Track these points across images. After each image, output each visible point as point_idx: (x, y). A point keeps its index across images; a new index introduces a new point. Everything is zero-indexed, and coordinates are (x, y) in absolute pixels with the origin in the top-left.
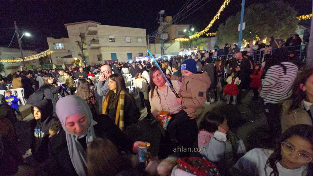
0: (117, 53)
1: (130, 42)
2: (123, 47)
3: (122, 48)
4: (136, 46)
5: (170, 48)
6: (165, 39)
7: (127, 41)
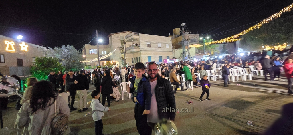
0: (151, 56)
3: (156, 52)
4: (165, 51)
7: (159, 46)
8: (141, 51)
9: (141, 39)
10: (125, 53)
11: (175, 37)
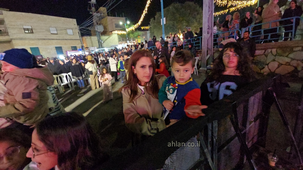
0: (39, 47)
1: (57, 34)
2: (47, 39)
3: (47, 41)
4: (67, 38)
5: (108, 40)
6: (100, 31)
7: (52, 32)
8: (11, 40)
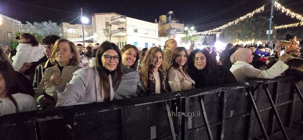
0: (138, 42)
1: (148, 34)
3: (142, 38)
4: (151, 37)
8: (127, 35)
9: (127, 23)
10: (110, 37)
11: (161, 25)
